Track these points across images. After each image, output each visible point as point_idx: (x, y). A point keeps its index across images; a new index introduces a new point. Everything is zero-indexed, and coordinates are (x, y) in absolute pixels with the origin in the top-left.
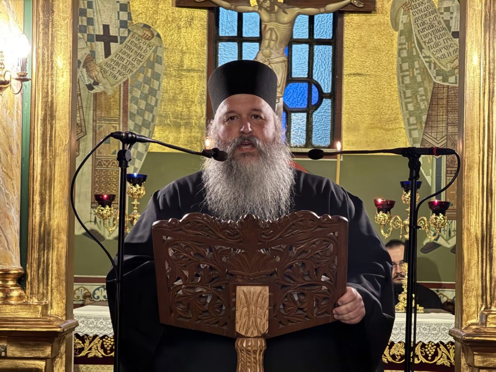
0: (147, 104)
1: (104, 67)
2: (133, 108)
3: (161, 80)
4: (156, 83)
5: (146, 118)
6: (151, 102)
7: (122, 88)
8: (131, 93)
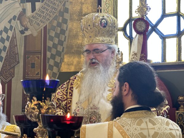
0: (59, 41)
1: (31, 18)
2: (50, 44)
3: (68, 23)
4: (65, 26)
5: (59, 49)
6: (61, 39)
7: (43, 31)
8: (49, 34)
